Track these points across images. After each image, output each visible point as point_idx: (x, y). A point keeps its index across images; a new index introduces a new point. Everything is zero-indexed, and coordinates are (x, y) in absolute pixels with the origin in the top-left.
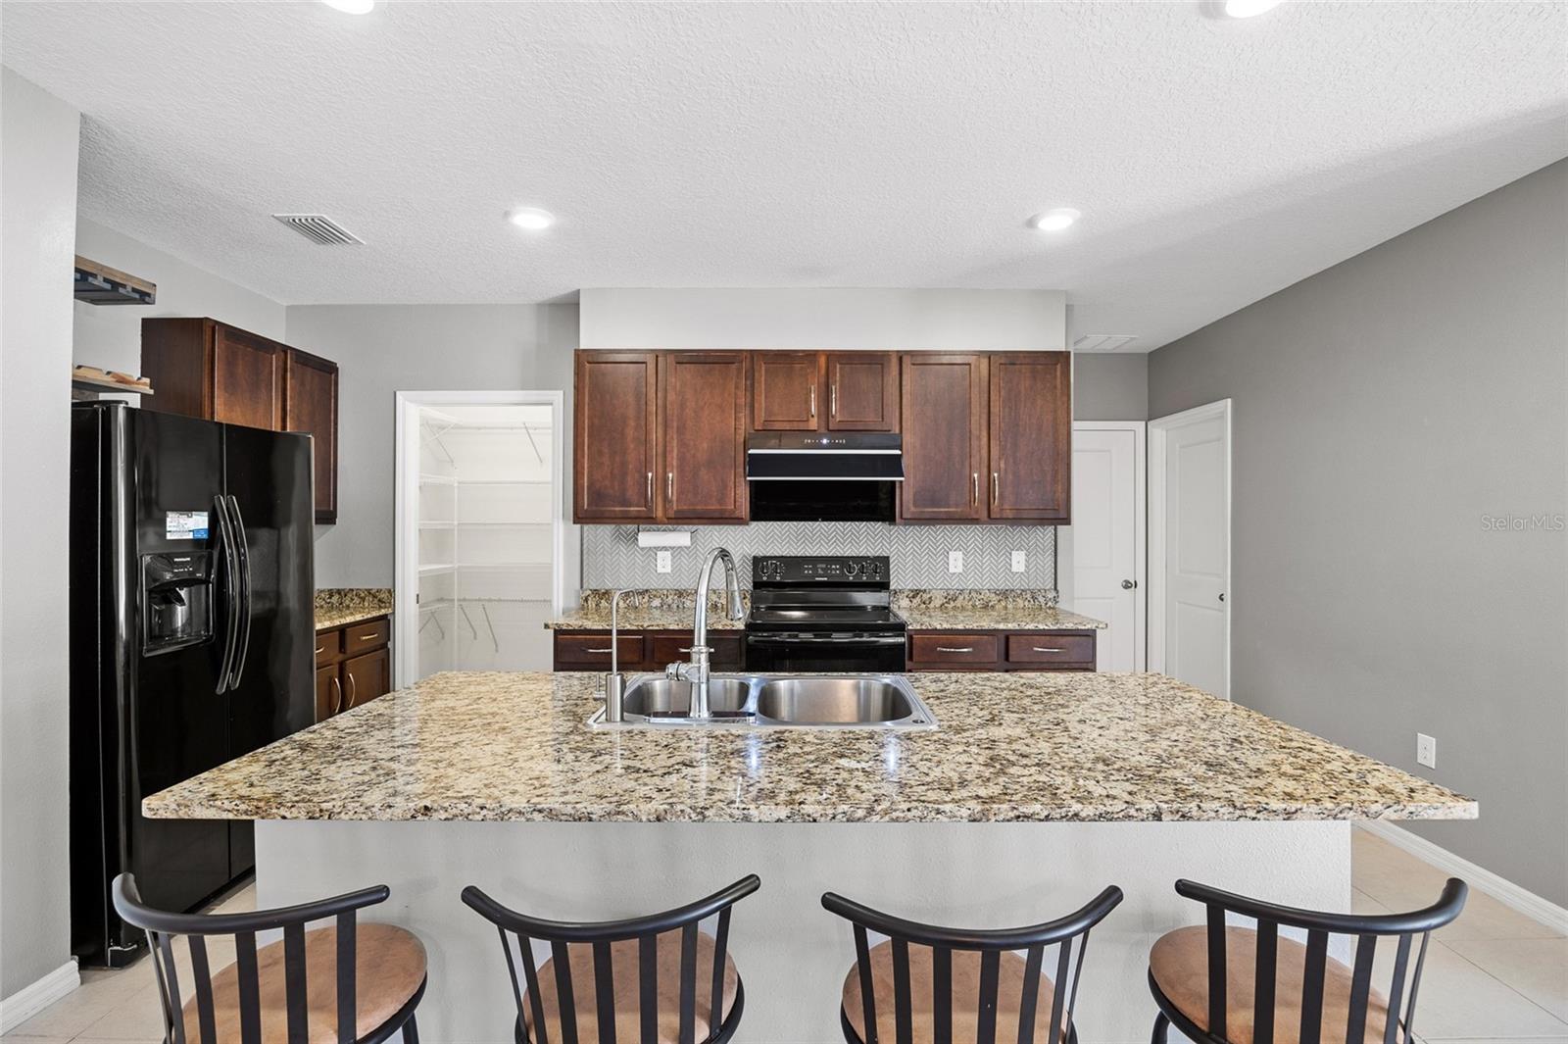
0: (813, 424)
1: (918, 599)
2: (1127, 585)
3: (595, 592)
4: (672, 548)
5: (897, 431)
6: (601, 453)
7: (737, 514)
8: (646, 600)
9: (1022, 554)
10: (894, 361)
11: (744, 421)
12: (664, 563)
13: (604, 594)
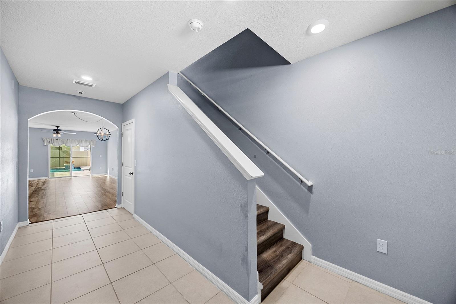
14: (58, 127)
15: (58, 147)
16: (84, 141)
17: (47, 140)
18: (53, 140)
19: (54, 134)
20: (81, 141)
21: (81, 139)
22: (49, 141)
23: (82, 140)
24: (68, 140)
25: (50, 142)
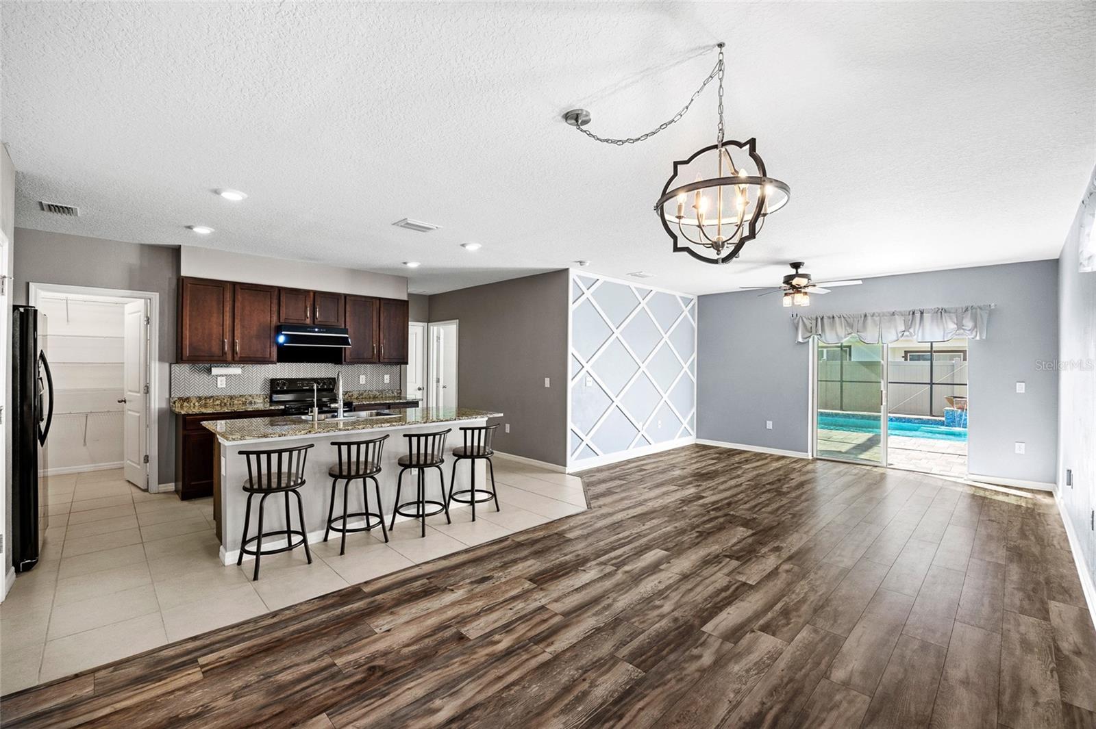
0: (308, 321)
1: (347, 395)
2: (419, 389)
3: (180, 399)
4: (226, 375)
5: (343, 327)
6: (196, 329)
7: (272, 360)
8: (211, 401)
9: (388, 376)
10: (343, 298)
11: (275, 318)
12: (222, 383)
13: (186, 399)
14: (796, 265)
15: (838, 347)
16: (929, 315)
17: (803, 320)
18: (819, 320)
19: (786, 294)
20: (918, 315)
21: (917, 308)
22: (809, 326)
23: (922, 313)
24: (869, 318)
25: (814, 329)
